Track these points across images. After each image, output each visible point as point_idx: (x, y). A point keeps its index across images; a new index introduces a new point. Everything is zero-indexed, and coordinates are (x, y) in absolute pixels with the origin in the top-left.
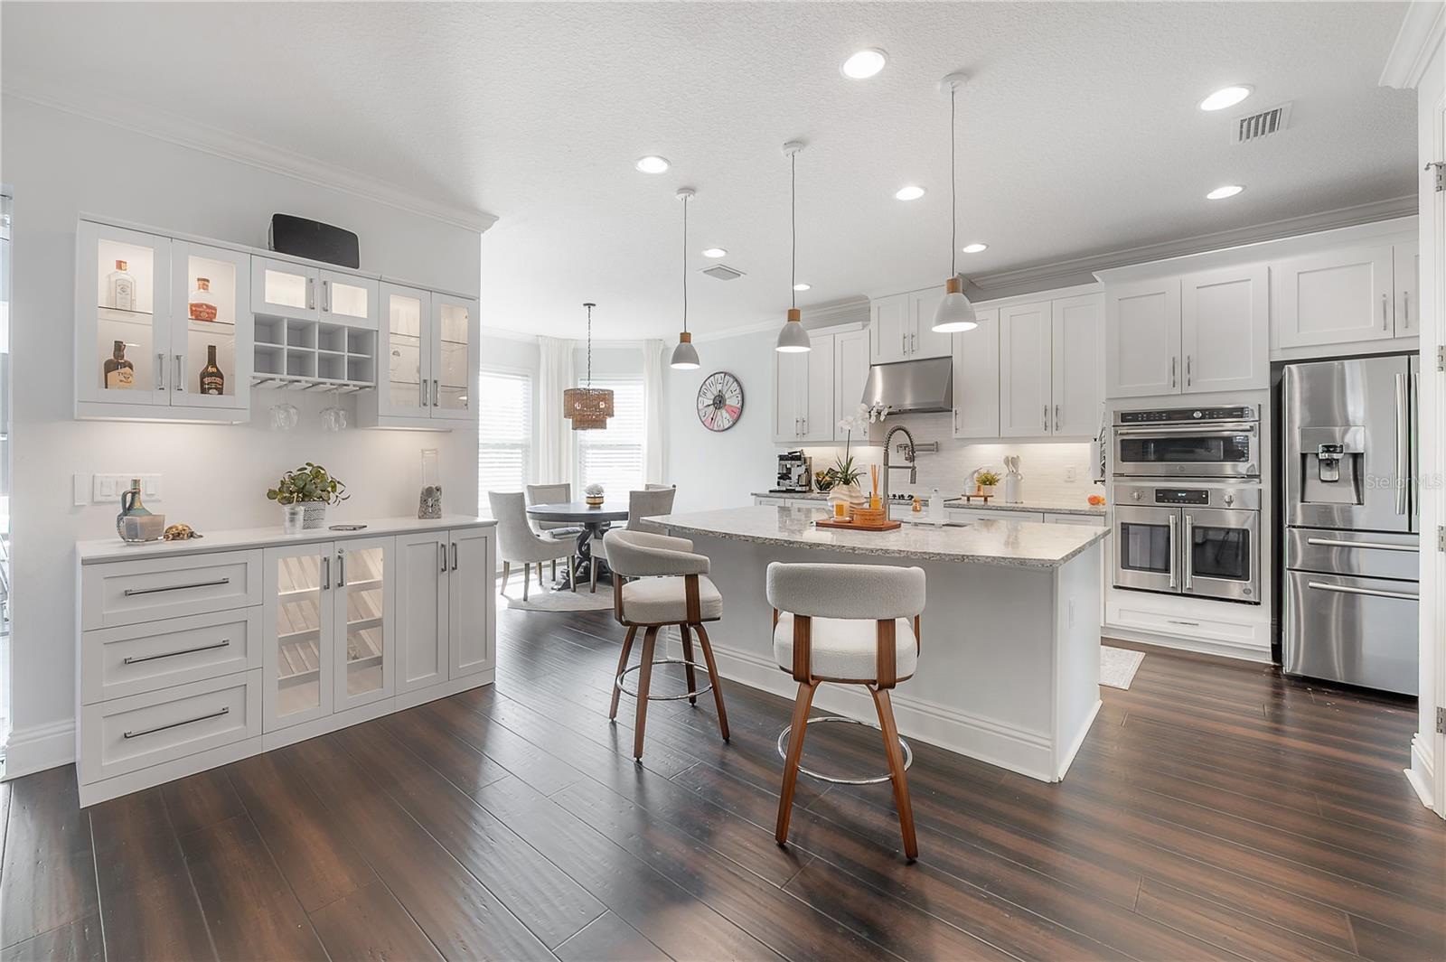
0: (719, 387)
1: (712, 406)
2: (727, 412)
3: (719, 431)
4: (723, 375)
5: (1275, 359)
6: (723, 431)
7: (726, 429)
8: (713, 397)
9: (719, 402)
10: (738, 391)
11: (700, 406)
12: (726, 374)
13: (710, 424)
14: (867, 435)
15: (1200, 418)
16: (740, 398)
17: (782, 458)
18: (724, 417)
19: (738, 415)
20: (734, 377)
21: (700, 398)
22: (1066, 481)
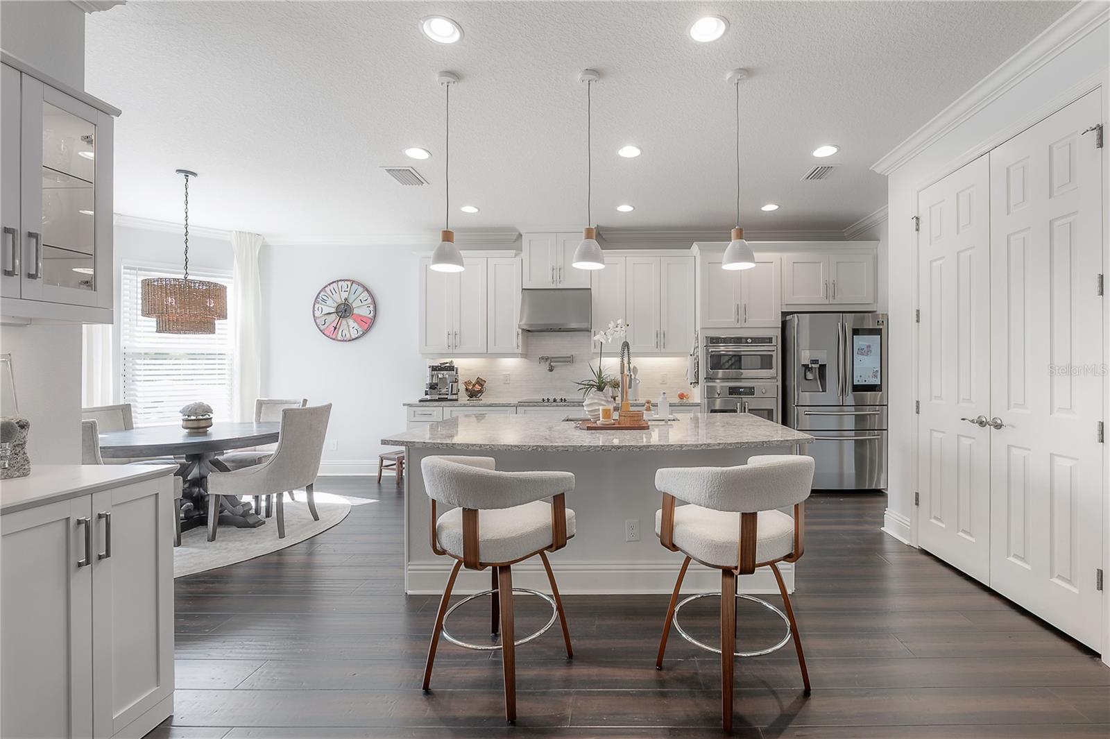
0: (345, 295)
1: (334, 316)
2: (355, 321)
3: (343, 341)
4: (349, 283)
5: (783, 311)
6: (350, 340)
7: (353, 339)
8: (336, 305)
9: (344, 310)
10: (370, 300)
11: (318, 314)
12: (353, 282)
13: (332, 334)
14: (520, 348)
15: (751, 343)
16: (372, 308)
17: (434, 369)
18: (350, 327)
19: (368, 325)
20: (364, 287)
21: (317, 306)
22: (661, 384)
